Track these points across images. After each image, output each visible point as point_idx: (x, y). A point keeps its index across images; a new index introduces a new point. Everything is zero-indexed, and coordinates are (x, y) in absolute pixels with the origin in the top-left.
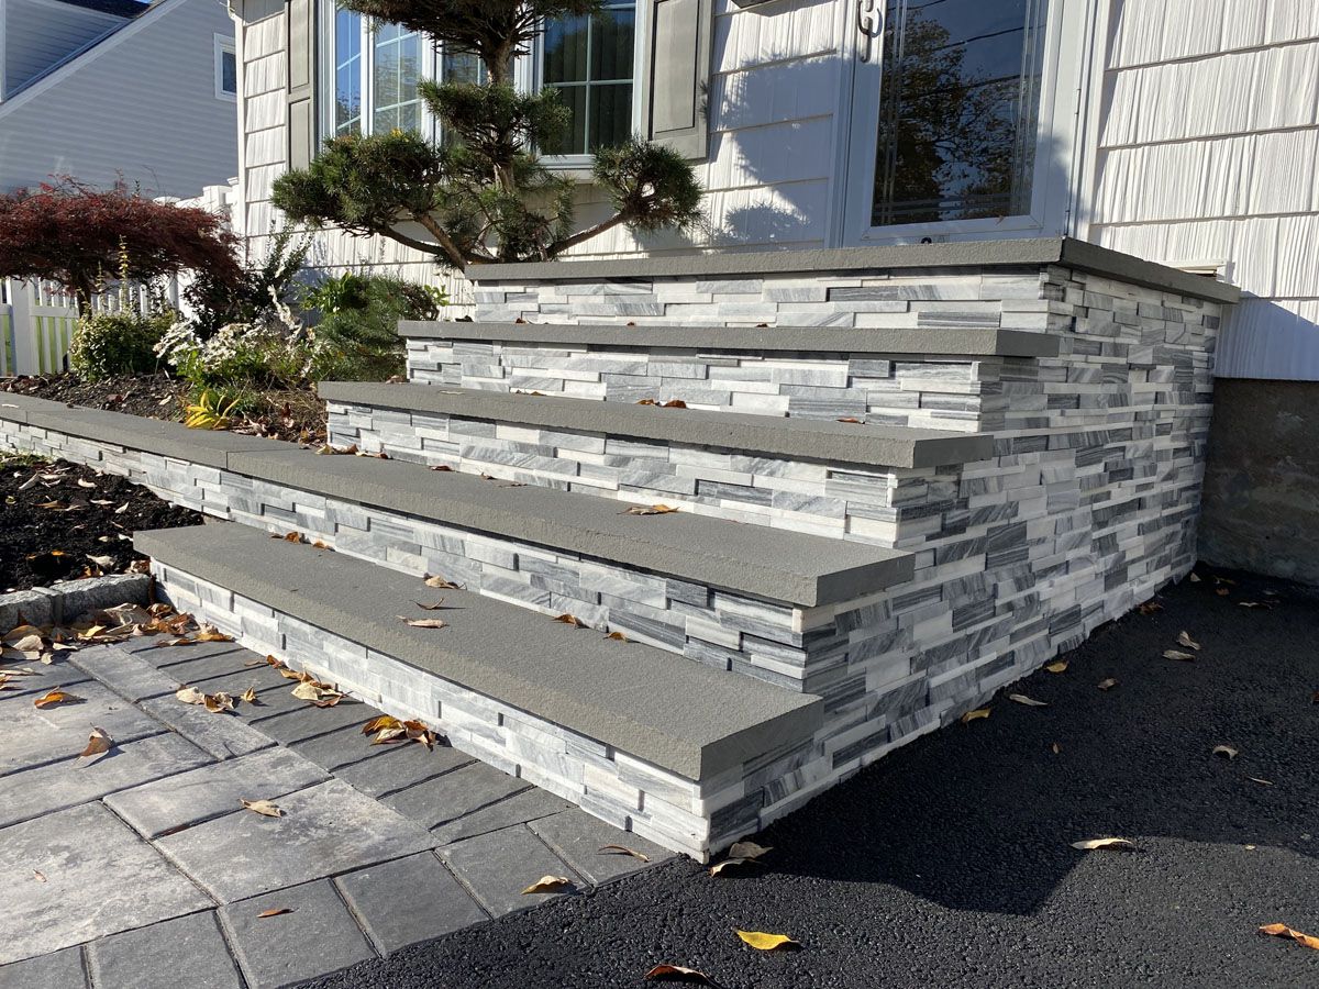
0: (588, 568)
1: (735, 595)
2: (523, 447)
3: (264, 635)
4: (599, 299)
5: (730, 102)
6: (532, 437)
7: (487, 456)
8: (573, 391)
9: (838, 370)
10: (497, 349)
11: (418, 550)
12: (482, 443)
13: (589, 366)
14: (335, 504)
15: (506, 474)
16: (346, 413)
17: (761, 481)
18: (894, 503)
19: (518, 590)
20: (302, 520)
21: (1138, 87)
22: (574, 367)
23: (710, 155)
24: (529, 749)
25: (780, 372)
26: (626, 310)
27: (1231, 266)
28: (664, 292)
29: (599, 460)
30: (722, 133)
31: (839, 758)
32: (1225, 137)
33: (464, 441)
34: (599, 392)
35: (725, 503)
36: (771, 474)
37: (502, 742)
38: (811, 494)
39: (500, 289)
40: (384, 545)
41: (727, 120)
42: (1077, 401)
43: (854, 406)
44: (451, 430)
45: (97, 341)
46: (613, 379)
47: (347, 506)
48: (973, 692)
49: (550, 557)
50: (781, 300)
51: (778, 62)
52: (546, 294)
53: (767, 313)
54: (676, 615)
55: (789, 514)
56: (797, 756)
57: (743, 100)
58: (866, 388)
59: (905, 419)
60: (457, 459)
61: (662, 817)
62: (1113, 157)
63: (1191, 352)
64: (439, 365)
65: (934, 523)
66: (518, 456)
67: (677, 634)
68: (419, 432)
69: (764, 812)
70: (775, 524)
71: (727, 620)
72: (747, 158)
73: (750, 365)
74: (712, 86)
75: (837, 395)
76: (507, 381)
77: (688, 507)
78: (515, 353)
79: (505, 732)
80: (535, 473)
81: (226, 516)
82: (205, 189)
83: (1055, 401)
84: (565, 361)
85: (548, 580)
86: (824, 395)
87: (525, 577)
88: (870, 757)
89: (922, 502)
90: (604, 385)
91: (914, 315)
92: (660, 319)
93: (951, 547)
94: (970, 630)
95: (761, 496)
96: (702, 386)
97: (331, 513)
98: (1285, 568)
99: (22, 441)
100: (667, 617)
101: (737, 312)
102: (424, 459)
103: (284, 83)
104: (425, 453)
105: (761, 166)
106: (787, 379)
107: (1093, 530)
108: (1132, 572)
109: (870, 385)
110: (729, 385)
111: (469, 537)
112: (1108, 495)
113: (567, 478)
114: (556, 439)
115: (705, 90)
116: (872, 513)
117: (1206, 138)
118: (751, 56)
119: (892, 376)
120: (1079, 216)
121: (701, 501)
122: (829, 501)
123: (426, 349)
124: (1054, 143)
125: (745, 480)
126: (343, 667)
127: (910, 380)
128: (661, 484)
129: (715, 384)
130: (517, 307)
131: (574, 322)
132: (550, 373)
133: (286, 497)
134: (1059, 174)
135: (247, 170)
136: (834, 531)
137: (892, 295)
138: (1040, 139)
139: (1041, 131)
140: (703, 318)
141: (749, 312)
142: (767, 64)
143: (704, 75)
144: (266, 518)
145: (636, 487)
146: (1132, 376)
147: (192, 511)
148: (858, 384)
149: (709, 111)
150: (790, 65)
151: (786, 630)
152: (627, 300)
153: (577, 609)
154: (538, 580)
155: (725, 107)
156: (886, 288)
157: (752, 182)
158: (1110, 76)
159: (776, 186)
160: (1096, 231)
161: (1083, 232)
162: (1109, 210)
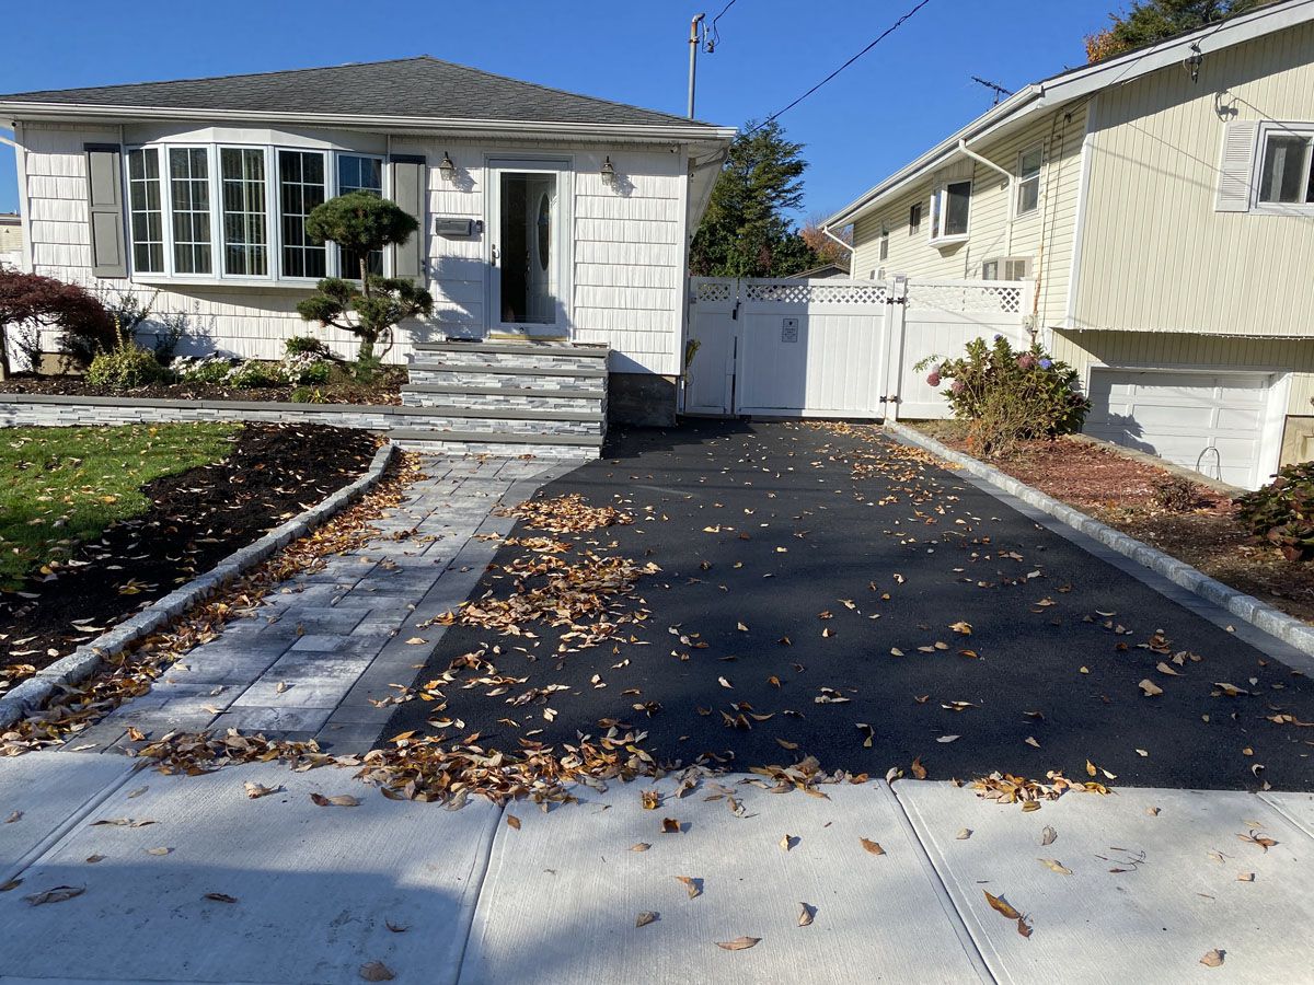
0: (548, 422)
3: (463, 450)
4: (474, 357)
5: (434, 269)
6: (502, 398)
8: (488, 385)
9: (570, 379)
10: (455, 373)
11: (489, 426)
14: (452, 419)
15: (492, 408)
17: (569, 403)
19: (526, 430)
21: (583, 290)
25: (557, 380)
26: (486, 361)
27: (610, 343)
28: (499, 356)
29: (525, 402)
30: (431, 279)
32: (606, 308)
33: (473, 400)
34: (499, 385)
39: (427, 352)
40: (474, 427)
41: (434, 275)
43: (577, 387)
44: (466, 398)
47: (457, 419)
49: (537, 422)
50: (540, 360)
51: (456, 259)
53: (535, 364)
55: (579, 409)
57: (440, 269)
60: (470, 405)
61: (592, 454)
62: (577, 309)
68: (452, 398)
72: (445, 290)
74: (426, 262)
75: (572, 385)
76: (460, 383)
78: (463, 374)
80: (502, 407)
84: (485, 377)
85: (536, 426)
86: (569, 385)
87: (529, 427)
100: (569, 429)
101: (526, 363)
102: (455, 406)
105: (450, 294)
106: (559, 382)
109: (579, 383)
111: (509, 421)
115: (424, 263)
116: (596, 407)
117: (601, 308)
118: (442, 254)
119: (584, 381)
120: (570, 326)
123: (419, 373)
124: (561, 304)
125: (566, 403)
128: (545, 406)
129: (535, 383)
134: (564, 313)
142: (451, 258)
143: (422, 257)
148: (576, 382)
149: (426, 271)
150: (462, 260)
153: (546, 431)
155: (432, 270)
157: (449, 300)
158: (575, 286)
159: (458, 303)
160: (575, 330)
161: (572, 330)
162: (578, 326)
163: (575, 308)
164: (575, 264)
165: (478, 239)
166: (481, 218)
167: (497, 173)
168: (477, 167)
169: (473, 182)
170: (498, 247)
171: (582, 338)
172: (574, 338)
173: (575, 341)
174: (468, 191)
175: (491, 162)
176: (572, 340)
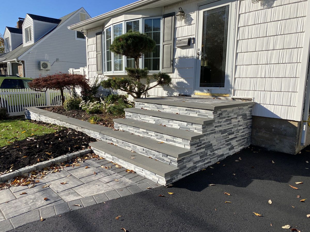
0: (152, 151)
1: (170, 156)
2: (143, 132)
3: (110, 158)
4: (154, 106)
5: (176, 63)
6: (145, 131)
7: (138, 133)
8: (150, 122)
9: (186, 123)
10: (139, 114)
11: (130, 147)
12: (138, 131)
13: (153, 119)
14: (118, 140)
15: (141, 135)
16: (117, 124)
17: (174, 140)
18: (190, 144)
19: (144, 153)
20: (113, 141)
21: (240, 69)
22: (150, 119)
23: (173, 72)
24: (146, 174)
25: (178, 123)
26: (158, 108)
27: (254, 98)
28: (163, 106)
29: (154, 135)
30: (175, 68)
31: (183, 175)
32: (253, 78)
33: (135, 130)
34: (154, 122)
35: (170, 142)
36: (176, 139)
37: (143, 173)
38: (180, 142)
39: (139, 103)
40: (125, 146)
41: (176, 66)
42: (221, 126)
43: (187, 128)
44: (133, 128)
45: (69, 104)
46: (156, 121)
47: (120, 140)
48: (204, 166)
49: (148, 149)
50: (180, 110)
51: (184, 58)
52: (146, 104)
53: (178, 111)
54: (163, 158)
55: (178, 144)
56: (177, 175)
57: (178, 63)
58: (189, 126)
59: (194, 131)
60: (134, 132)
61: (161, 181)
62: (237, 79)
63: (246, 113)
64: (130, 116)
65: (196, 146)
66: (143, 133)
67: (163, 160)
68: (128, 128)
69: (173, 181)
70: (176, 145)
71: (169, 159)
72: (179, 73)
73: (174, 121)
74: (173, 60)
75: (186, 127)
76: (141, 119)
77: (166, 142)
78: (142, 115)
79: (143, 172)
80: (145, 136)
81: (100, 140)
82: (80, 68)
83: (216, 127)
84: (149, 117)
85: (147, 152)
86: (184, 127)
87: (145, 152)
88: (187, 175)
89: (194, 143)
90: (155, 122)
91: (197, 114)
92: (163, 110)
93: (199, 148)
94: (203, 158)
95: (174, 142)
96: (168, 123)
97: (117, 141)
98: (263, 146)
99: (61, 124)
100: (162, 158)
101: (174, 111)
102: (129, 132)
103: (96, 50)
104: (129, 131)
105: (182, 75)
106: (179, 124)
107: (226, 143)
108: (235, 148)
109: (190, 126)
110: (172, 124)
111: (137, 146)
112: (229, 137)
113: (150, 137)
114: (148, 131)
115: (172, 61)
116: (187, 145)
117: (250, 78)
118: (180, 56)
119: (192, 125)
120: (232, 88)
121: (167, 142)
122: (183, 143)
123: (128, 113)
124: (228, 76)
125: (172, 139)
126: (122, 163)
127: (194, 126)
128: (162, 139)
129: (170, 123)
130: (142, 106)
131: (150, 109)
132: (147, 119)
133: (110, 138)
134: (229, 81)
135: (88, 65)
136: (183, 147)
137: (194, 111)
138: (226, 75)
139: (226, 74)
140: (169, 111)
141: (175, 111)
142: (182, 58)
144: (107, 140)
145: (159, 139)
146: (232, 120)
147: (94, 138)
148: (188, 126)
149: (173, 65)
150: (186, 58)
151: (176, 160)
152: (158, 107)
153: (151, 156)
154: (146, 152)
155: (175, 64)
156: (193, 110)
157: (180, 77)
158: (236, 66)
159: (184, 78)
160: (234, 91)
161: (232, 91)
162: (236, 88)
163: (235, 79)
164: (237, 54)
165: (192, 47)
166: (194, 37)
167: (201, 12)
168: (193, 11)
169: (192, 20)
170: (201, 50)
171: (238, 95)
172: (234, 95)
173: (234, 97)
174: (190, 24)
175: (199, 7)
176: (232, 97)
